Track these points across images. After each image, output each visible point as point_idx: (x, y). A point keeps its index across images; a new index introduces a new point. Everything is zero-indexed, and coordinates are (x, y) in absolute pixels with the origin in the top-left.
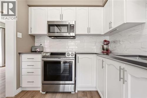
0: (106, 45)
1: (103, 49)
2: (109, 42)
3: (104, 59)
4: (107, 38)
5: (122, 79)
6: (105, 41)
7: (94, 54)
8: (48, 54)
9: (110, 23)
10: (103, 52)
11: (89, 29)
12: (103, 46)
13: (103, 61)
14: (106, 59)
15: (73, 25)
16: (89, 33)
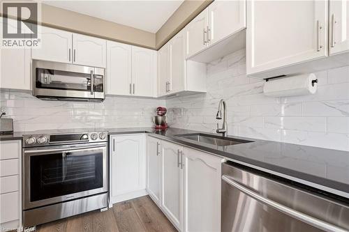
0: (161, 115)
1: (157, 122)
2: (165, 110)
3: (159, 141)
4: (163, 104)
5: (180, 164)
6: (160, 109)
7: (143, 132)
8: (44, 140)
9: (168, 84)
10: (156, 128)
11: (132, 87)
12: (156, 117)
13: (158, 144)
14: (162, 141)
15: (101, 77)
16: (133, 95)
